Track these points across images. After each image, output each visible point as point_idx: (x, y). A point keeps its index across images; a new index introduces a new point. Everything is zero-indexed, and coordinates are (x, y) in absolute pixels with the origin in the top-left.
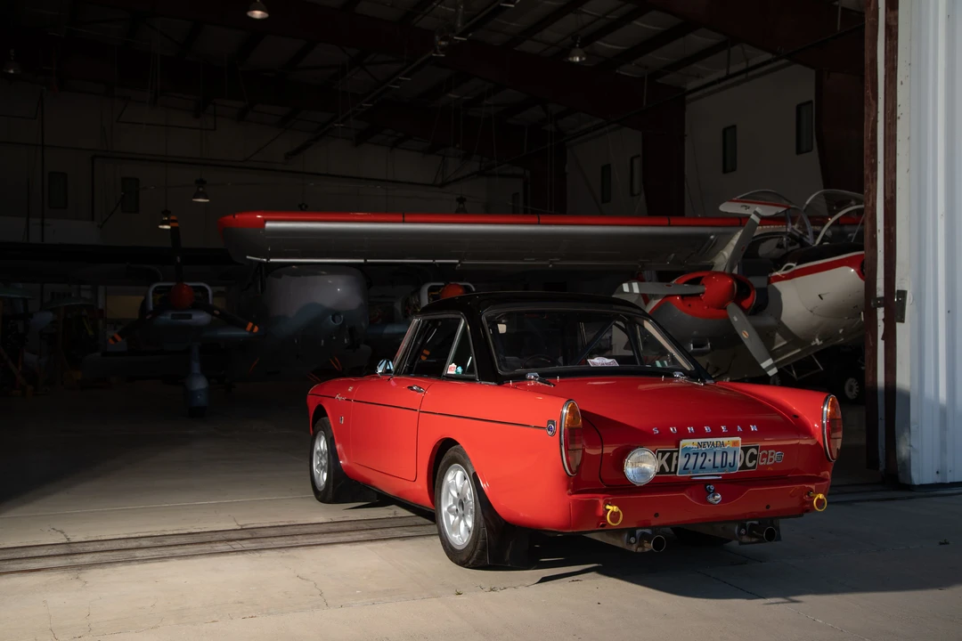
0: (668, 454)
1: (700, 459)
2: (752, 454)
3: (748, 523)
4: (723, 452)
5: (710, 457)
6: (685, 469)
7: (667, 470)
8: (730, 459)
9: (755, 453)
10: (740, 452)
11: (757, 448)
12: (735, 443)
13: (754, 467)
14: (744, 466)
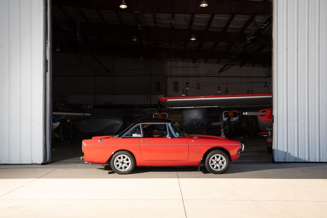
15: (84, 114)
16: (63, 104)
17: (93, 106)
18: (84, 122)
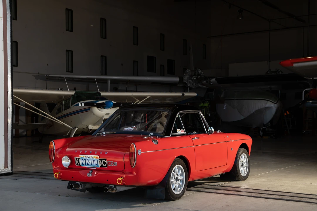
0: (77, 159)
1: (87, 162)
2: (104, 162)
3: (110, 186)
4: (94, 160)
5: (90, 161)
6: (82, 164)
7: (79, 164)
8: (96, 163)
9: (105, 161)
10: (99, 161)
11: (105, 160)
12: (97, 157)
13: (106, 166)
14: (102, 166)
15: (183, 94)
16: (195, 79)
17: (216, 80)
18: (225, 105)
